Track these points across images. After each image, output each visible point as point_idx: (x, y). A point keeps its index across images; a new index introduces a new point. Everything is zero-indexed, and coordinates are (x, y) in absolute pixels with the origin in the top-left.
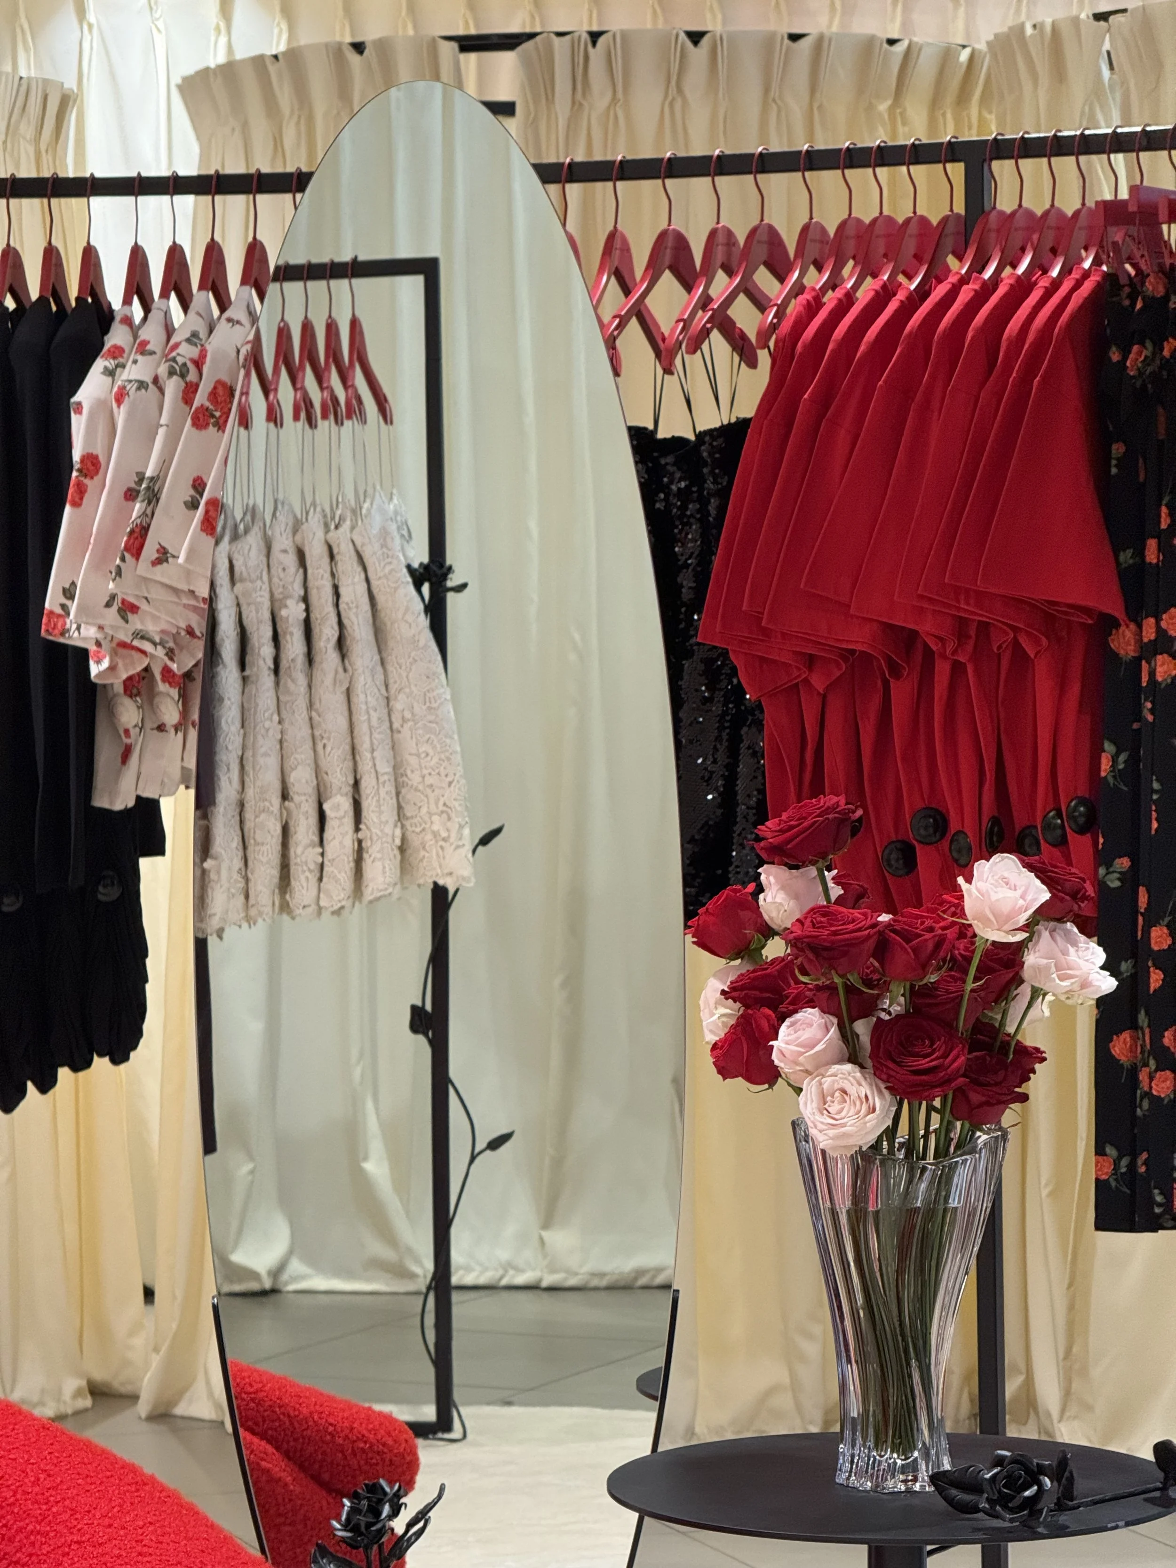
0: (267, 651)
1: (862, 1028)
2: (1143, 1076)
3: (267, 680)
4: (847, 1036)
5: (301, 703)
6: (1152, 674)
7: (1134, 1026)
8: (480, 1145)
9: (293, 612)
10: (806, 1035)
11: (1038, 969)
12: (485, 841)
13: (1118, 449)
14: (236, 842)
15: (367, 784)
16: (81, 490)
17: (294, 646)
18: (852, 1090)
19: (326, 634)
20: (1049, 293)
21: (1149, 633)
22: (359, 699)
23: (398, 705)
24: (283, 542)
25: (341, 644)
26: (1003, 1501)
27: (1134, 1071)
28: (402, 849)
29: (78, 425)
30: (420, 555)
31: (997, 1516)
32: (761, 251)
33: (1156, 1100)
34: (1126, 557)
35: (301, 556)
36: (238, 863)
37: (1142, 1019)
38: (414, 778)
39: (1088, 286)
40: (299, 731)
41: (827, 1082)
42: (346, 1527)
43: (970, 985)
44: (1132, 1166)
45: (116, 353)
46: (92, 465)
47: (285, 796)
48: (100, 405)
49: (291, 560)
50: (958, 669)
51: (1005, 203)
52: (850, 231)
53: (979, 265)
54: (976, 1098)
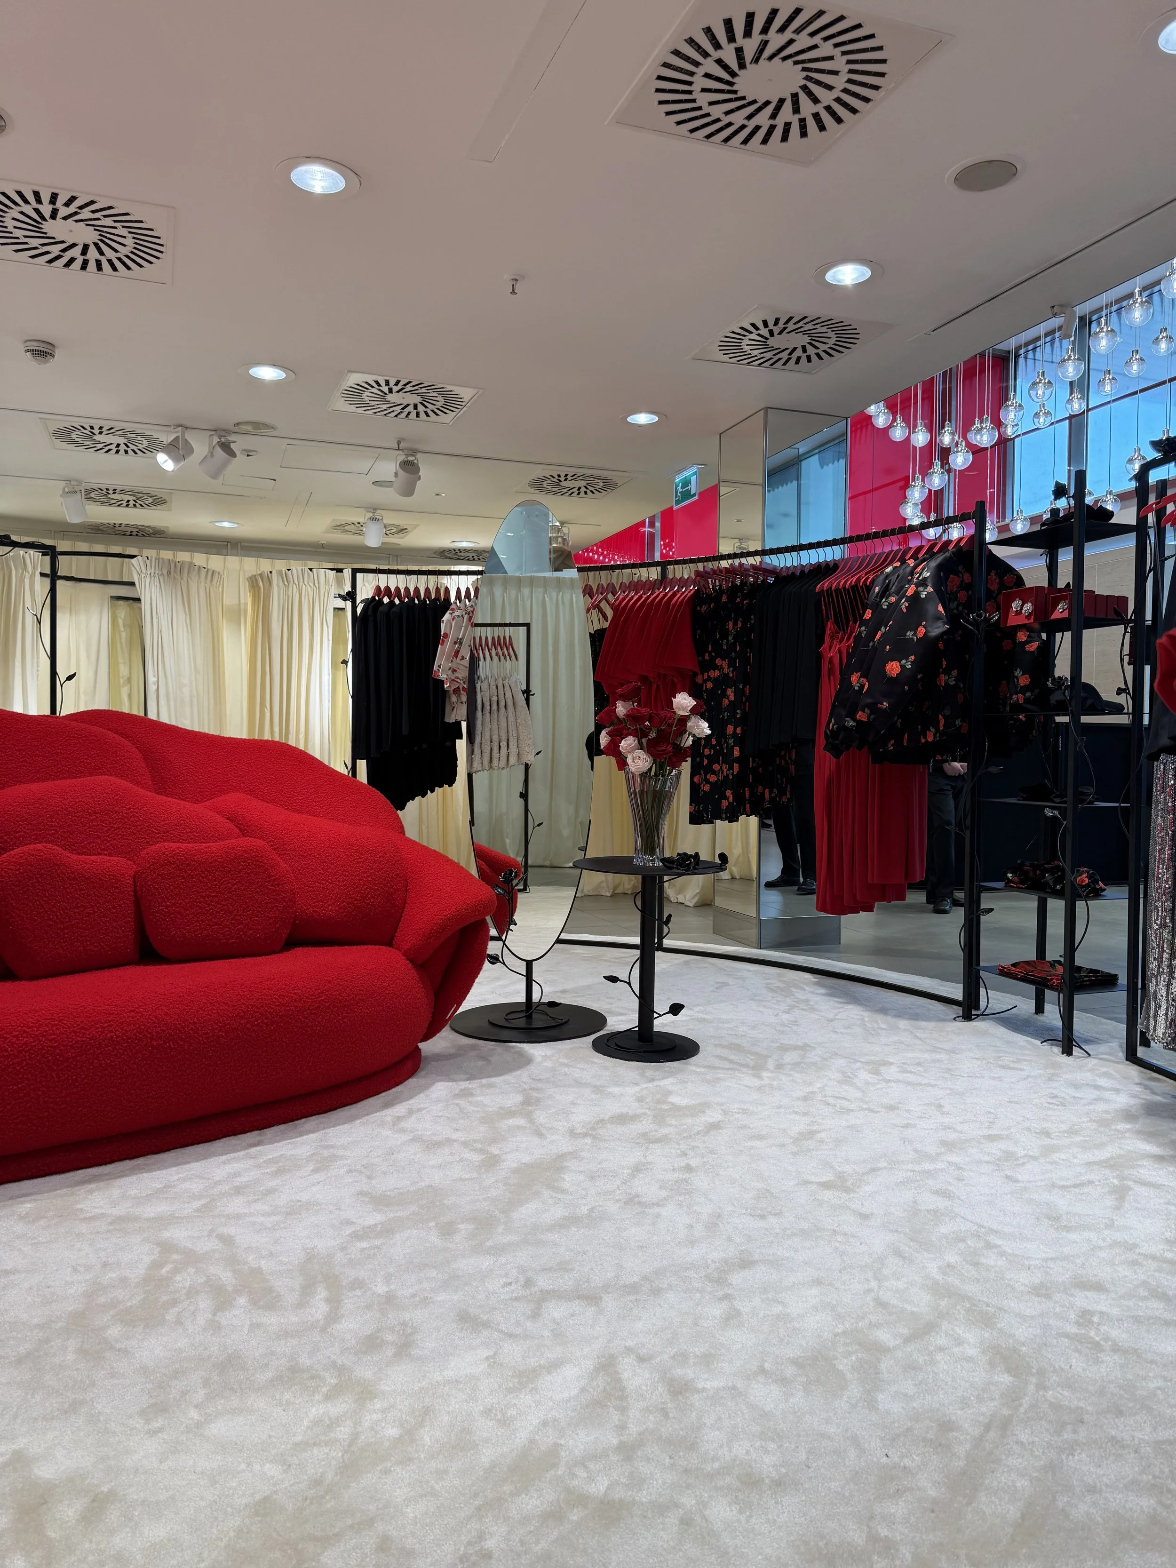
0: (488, 708)
1: (644, 741)
2: (702, 786)
3: (488, 715)
4: (640, 743)
5: (496, 720)
6: (706, 686)
7: (700, 774)
8: (536, 825)
9: (495, 699)
10: (629, 742)
11: (691, 726)
12: (537, 754)
13: (699, 632)
14: (480, 752)
15: (511, 739)
16: (443, 641)
17: (495, 707)
18: (642, 757)
19: (502, 704)
20: (682, 595)
21: (706, 677)
22: (509, 719)
23: (518, 721)
24: (493, 683)
25: (505, 707)
26: (681, 865)
27: (700, 785)
28: (518, 755)
29: (443, 626)
30: (524, 688)
31: (678, 869)
32: (610, 589)
33: (705, 792)
34: (700, 658)
35: (497, 686)
36: (480, 757)
38: (521, 738)
39: (692, 592)
40: (495, 726)
41: (634, 755)
42: (503, 878)
43: (673, 729)
44: (699, 808)
45: (453, 609)
46: (446, 635)
47: (491, 742)
48: (448, 621)
49: (494, 687)
50: (658, 686)
51: (670, 576)
52: (632, 583)
53: (665, 589)
54: (674, 760)
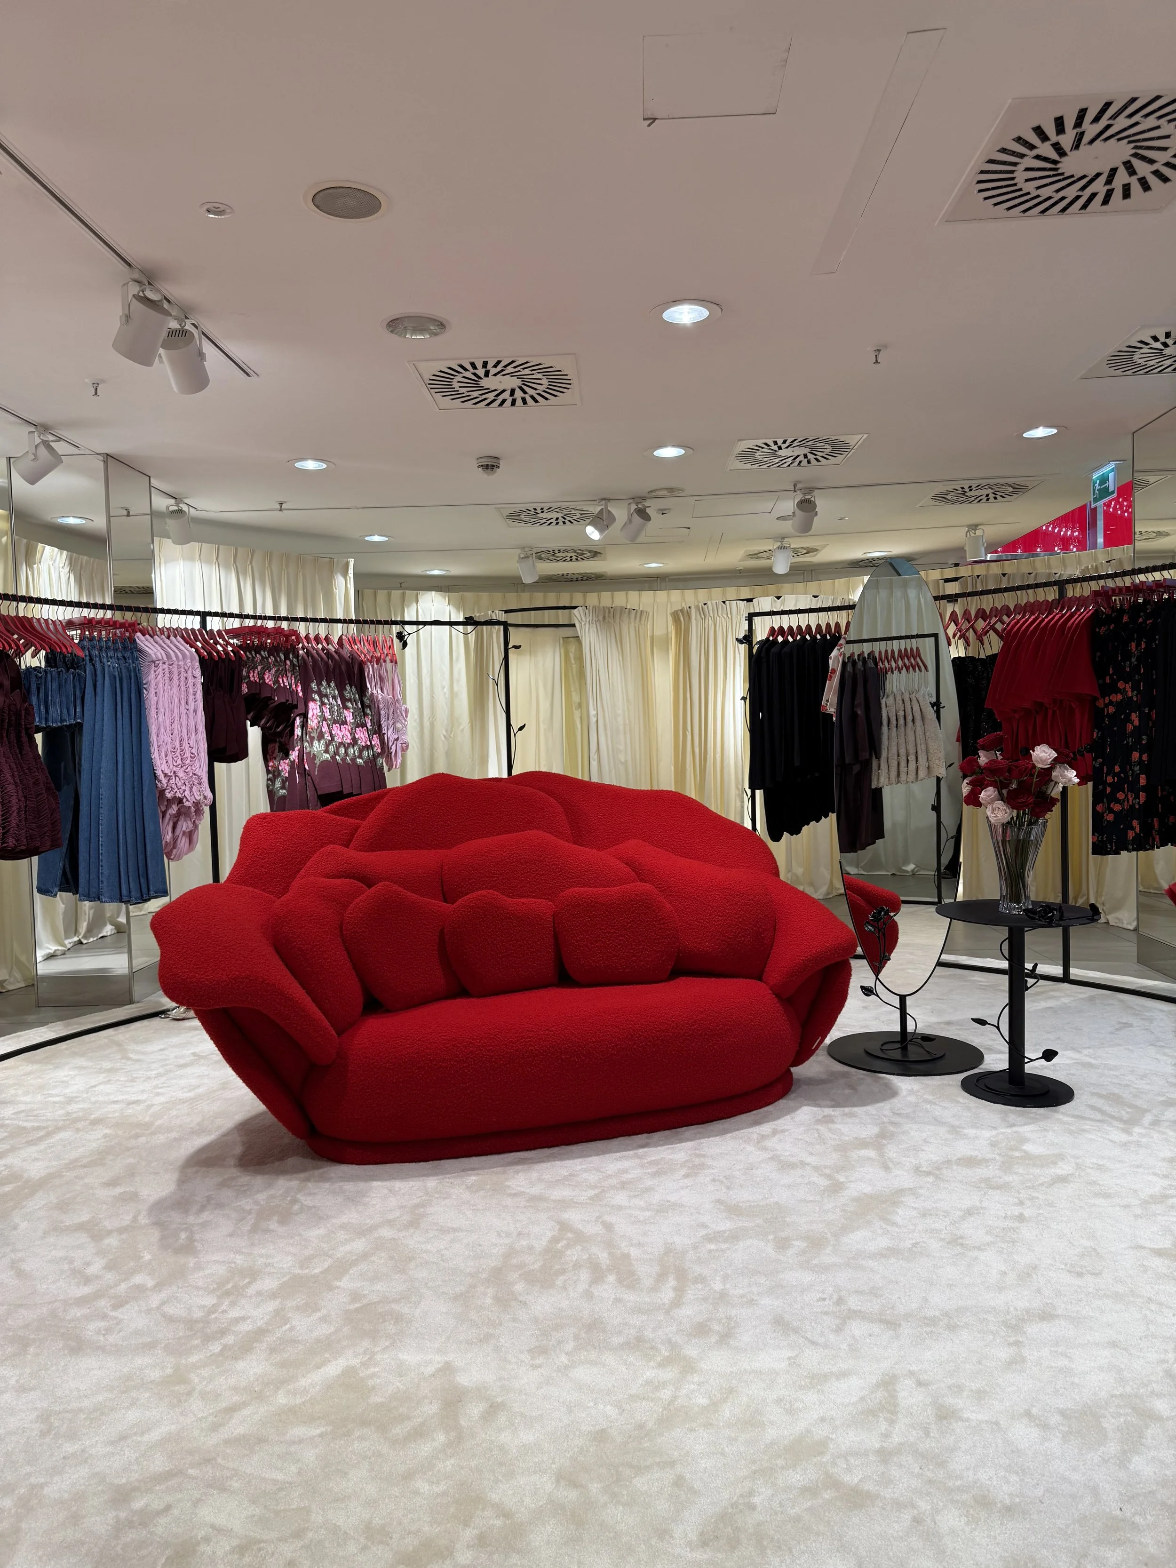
0: (894, 722)
1: (1005, 792)
2: (1105, 815)
3: (895, 729)
4: (1000, 793)
5: (903, 734)
8: (949, 837)
9: (901, 713)
10: (989, 794)
11: (1055, 776)
12: (950, 766)
14: (886, 766)
15: (919, 752)
16: (831, 677)
17: (901, 721)
18: (1001, 808)
19: (909, 718)
21: (1107, 701)
22: (917, 733)
23: (927, 734)
24: (899, 698)
25: (913, 720)
26: (1042, 917)
27: (1103, 814)
28: (928, 768)
29: (831, 662)
30: (934, 700)
31: (1041, 920)
32: (1004, 610)
33: (1108, 821)
34: (1100, 682)
35: (903, 701)
36: (887, 771)
37: (1105, 800)
38: (931, 751)
40: (902, 741)
41: (994, 806)
43: (1035, 779)
44: (1102, 838)
45: (841, 645)
46: (834, 671)
47: (898, 756)
48: (836, 657)
49: (901, 702)
50: (1054, 712)
52: (1028, 604)
54: (1037, 810)
